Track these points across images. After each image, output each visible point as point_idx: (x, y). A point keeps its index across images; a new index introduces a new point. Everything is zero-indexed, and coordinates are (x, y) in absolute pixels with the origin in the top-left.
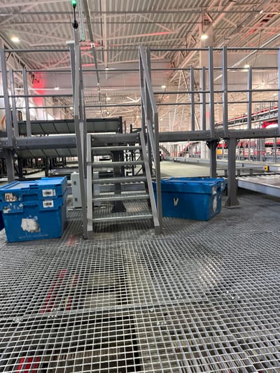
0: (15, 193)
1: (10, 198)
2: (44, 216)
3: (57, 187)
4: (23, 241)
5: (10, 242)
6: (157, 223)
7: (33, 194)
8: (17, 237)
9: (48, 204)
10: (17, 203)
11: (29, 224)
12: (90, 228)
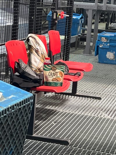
1: (104, 40)
11: (110, 55)
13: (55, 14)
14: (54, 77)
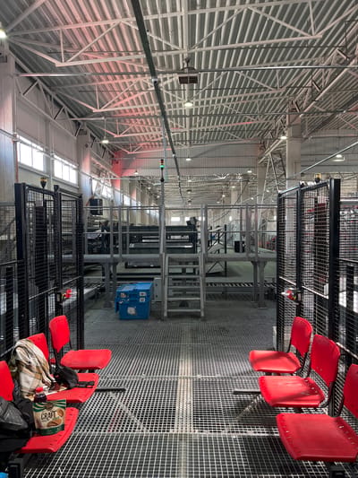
0: (126, 293)
1: (123, 295)
2: (139, 306)
3: (147, 291)
4: (128, 320)
5: (121, 319)
6: (203, 315)
7: (134, 294)
8: (125, 317)
9: (142, 300)
10: (126, 299)
11: (131, 311)
12: (165, 314)
13: (58, 296)
14: (51, 420)
